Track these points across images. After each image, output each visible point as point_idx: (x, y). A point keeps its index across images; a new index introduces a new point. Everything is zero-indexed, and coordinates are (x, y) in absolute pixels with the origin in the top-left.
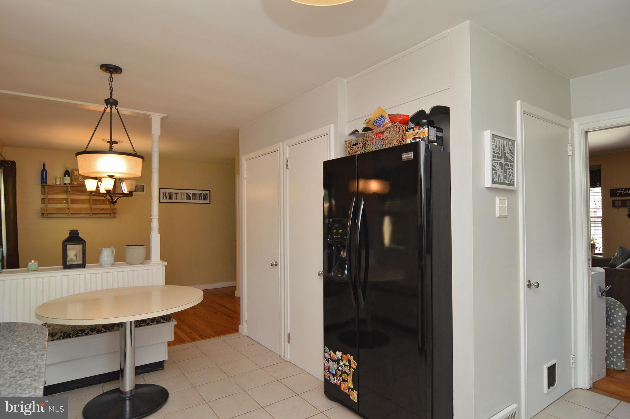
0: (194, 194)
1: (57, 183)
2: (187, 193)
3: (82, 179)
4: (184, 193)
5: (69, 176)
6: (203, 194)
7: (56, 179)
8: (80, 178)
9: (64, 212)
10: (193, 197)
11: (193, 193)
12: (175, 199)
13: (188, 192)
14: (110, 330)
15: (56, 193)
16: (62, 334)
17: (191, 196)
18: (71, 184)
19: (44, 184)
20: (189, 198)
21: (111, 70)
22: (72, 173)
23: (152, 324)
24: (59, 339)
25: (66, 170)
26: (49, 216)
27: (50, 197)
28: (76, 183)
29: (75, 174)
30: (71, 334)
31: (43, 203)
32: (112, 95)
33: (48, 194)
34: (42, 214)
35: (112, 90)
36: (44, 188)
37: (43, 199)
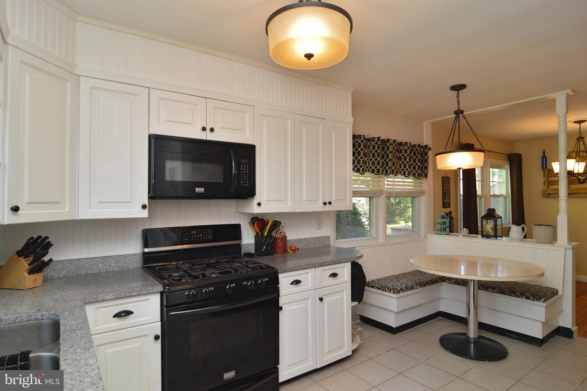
1: (551, 167)
14: (486, 290)
15: (556, 176)
16: (455, 281)
19: (544, 168)
21: (458, 88)
23: (521, 297)
24: (452, 283)
26: (550, 196)
27: (550, 179)
30: (460, 282)
31: (544, 185)
32: (459, 107)
33: (549, 177)
34: (544, 194)
35: (459, 103)
36: (544, 172)
37: (544, 181)
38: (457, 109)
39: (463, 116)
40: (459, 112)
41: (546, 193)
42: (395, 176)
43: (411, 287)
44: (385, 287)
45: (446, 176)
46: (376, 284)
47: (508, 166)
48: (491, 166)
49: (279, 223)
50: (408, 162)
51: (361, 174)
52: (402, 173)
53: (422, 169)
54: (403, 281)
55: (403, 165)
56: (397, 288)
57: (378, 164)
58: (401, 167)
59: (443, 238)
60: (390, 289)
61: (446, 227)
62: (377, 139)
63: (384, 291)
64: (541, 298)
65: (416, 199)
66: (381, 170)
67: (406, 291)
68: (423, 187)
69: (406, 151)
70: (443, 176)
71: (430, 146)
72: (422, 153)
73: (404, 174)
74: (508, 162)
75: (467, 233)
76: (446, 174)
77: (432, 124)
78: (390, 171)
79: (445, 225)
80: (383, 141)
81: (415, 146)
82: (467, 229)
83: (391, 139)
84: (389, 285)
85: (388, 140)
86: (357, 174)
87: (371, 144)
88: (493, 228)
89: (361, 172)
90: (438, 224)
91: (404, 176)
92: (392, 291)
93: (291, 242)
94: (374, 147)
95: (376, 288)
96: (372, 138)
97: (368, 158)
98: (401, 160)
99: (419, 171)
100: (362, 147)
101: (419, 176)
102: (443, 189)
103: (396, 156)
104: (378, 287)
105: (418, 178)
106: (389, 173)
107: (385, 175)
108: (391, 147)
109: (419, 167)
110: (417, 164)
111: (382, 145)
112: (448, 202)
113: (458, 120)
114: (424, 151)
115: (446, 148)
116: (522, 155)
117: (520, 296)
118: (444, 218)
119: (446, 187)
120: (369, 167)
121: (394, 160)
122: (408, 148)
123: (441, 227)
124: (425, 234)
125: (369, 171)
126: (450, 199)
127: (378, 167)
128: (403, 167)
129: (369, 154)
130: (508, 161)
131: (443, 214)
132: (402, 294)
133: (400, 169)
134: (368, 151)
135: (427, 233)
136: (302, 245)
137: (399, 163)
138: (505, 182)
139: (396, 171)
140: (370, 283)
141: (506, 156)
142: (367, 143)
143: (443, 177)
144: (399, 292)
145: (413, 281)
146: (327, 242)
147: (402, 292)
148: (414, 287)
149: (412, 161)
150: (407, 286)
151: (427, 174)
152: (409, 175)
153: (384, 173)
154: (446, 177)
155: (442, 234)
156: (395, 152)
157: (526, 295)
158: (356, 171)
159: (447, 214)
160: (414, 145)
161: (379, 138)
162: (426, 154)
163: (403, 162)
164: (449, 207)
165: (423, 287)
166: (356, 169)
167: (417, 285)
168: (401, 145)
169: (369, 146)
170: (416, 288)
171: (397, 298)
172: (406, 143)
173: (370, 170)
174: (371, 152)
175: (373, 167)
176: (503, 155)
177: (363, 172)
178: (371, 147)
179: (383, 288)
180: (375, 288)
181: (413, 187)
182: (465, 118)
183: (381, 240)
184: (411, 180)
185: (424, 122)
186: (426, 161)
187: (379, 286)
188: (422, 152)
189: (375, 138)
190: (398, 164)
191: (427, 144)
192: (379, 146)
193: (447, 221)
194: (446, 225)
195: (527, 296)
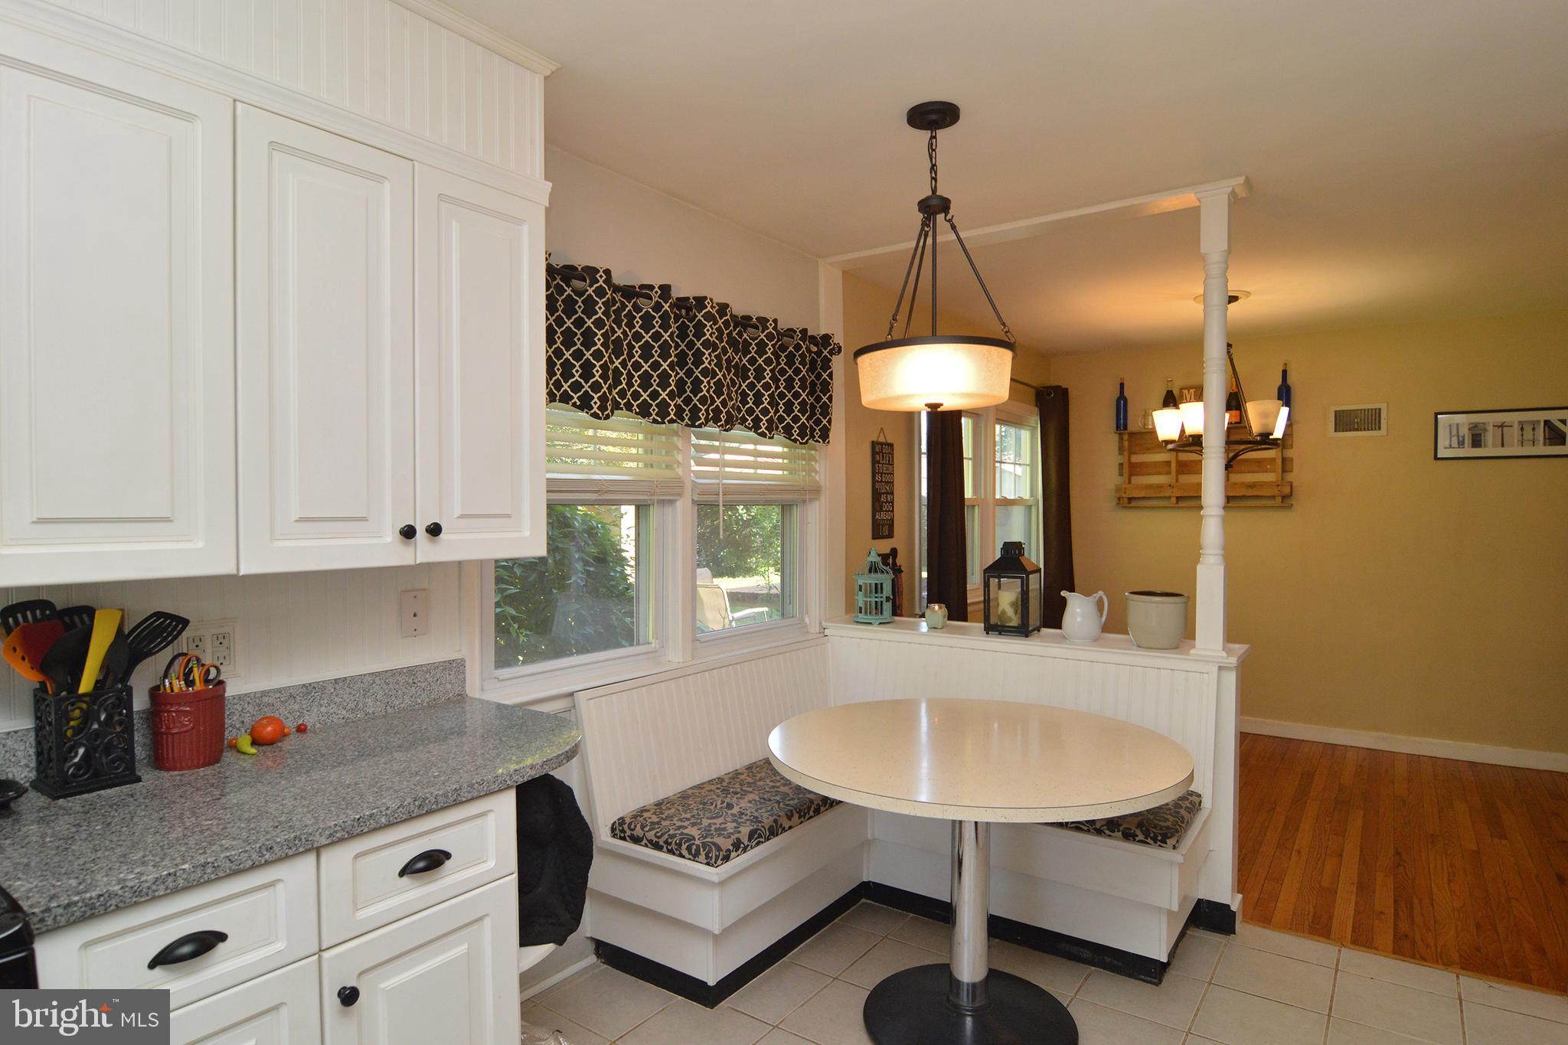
1: (1148, 425)
2: (1546, 422)
7: (1145, 416)
9: (1161, 495)
12: (1494, 446)
15: (1149, 449)
17: (1563, 429)
19: (1122, 430)
20: (1555, 439)
21: (934, 117)
23: (1109, 833)
25: (1168, 391)
26: (1134, 504)
27: (1135, 459)
29: (1186, 399)
31: (1121, 474)
32: (936, 187)
33: (1131, 453)
34: (1119, 499)
35: (936, 173)
36: (1121, 439)
37: (1121, 464)
38: (930, 193)
39: (950, 221)
40: (934, 202)
41: (1124, 495)
42: (725, 430)
43: (771, 827)
44: (677, 839)
45: (882, 440)
46: (647, 829)
47: (1035, 421)
48: (997, 419)
49: (176, 627)
50: (767, 387)
51: (595, 416)
52: (749, 421)
53: (813, 414)
54: (744, 804)
55: (751, 396)
56: (719, 841)
57: (664, 384)
58: (744, 402)
59: (872, 635)
60: (694, 847)
61: (882, 602)
62: (659, 292)
63: (674, 854)
64: (1169, 835)
65: (796, 512)
66: (672, 407)
67: (752, 848)
68: (816, 472)
69: (761, 348)
70: (875, 440)
71: (838, 339)
72: (813, 362)
73: (756, 427)
74: (1036, 410)
75: (944, 617)
76: (882, 434)
77: (843, 272)
78: (707, 410)
79: (879, 595)
80: (682, 303)
81: (790, 332)
82: (944, 605)
83: (711, 300)
84: (694, 832)
85: (701, 301)
86: (583, 415)
87: (637, 309)
88: (1017, 603)
89: (595, 409)
90: (860, 590)
91: (755, 432)
92: (702, 857)
93: (266, 699)
94: (647, 320)
95: (646, 846)
96: (642, 287)
97: (624, 360)
98: (745, 378)
99: (803, 419)
100: (600, 314)
101: (802, 435)
102: (874, 482)
103: (729, 361)
104: (655, 839)
105: (800, 443)
106: (703, 420)
107: (687, 425)
108: (711, 326)
109: (803, 404)
110: (796, 395)
111: (677, 318)
112: (887, 520)
113: (930, 233)
114: (819, 353)
115: (891, 327)
116: (1070, 391)
117: (1106, 831)
118: (876, 571)
119: (882, 474)
120: (629, 394)
121: (720, 375)
122: (770, 337)
123: (869, 599)
124: (820, 623)
125: (629, 407)
126: (893, 511)
127: (664, 395)
128: (751, 402)
129: (631, 347)
130: (1037, 406)
131: (874, 558)
132: (738, 862)
133: (744, 410)
134: (624, 333)
135: (826, 620)
136: (323, 709)
137: (739, 388)
138: (1027, 465)
139: (728, 413)
140: (626, 827)
141: (1033, 391)
142: (622, 303)
143: (874, 444)
144: (727, 859)
145: (778, 802)
146: (449, 686)
147: (739, 852)
148: (781, 825)
149: (782, 384)
150: (755, 827)
151: (829, 430)
152: (769, 429)
153: (687, 418)
154: (881, 444)
155: (871, 623)
156: (724, 348)
157: (1125, 826)
158: (578, 403)
159: (884, 557)
160: (788, 330)
161: (665, 290)
162: (826, 364)
163: (751, 386)
164: (891, 535)
165: (811, 817)
166: (575, 396)
167: (789, 818)
168: (745, 327)
169: (631, 318)
170: (787, 828)
171: (722, 883)
172: (763, 321)
173: (635, 404)
174: (637, 337)
175: (645, 396)
176: (1026, 387)
177: (603, 408)
178: (638, 319)
179: (670, 844)
180: (643, 843)
181: (785, 472)
182: (955, 227)
183: (676, 656)
184: (779, 449)
185: (820, 260)
186: (826, 387)
187: (659, 838)
188: (813, 357)
189: (651, 287)
190: (736, 392)
191: (829, 333)
192: (665, 318)
193: (886, 579)
194: (882, 593)
195: (1125, 828)
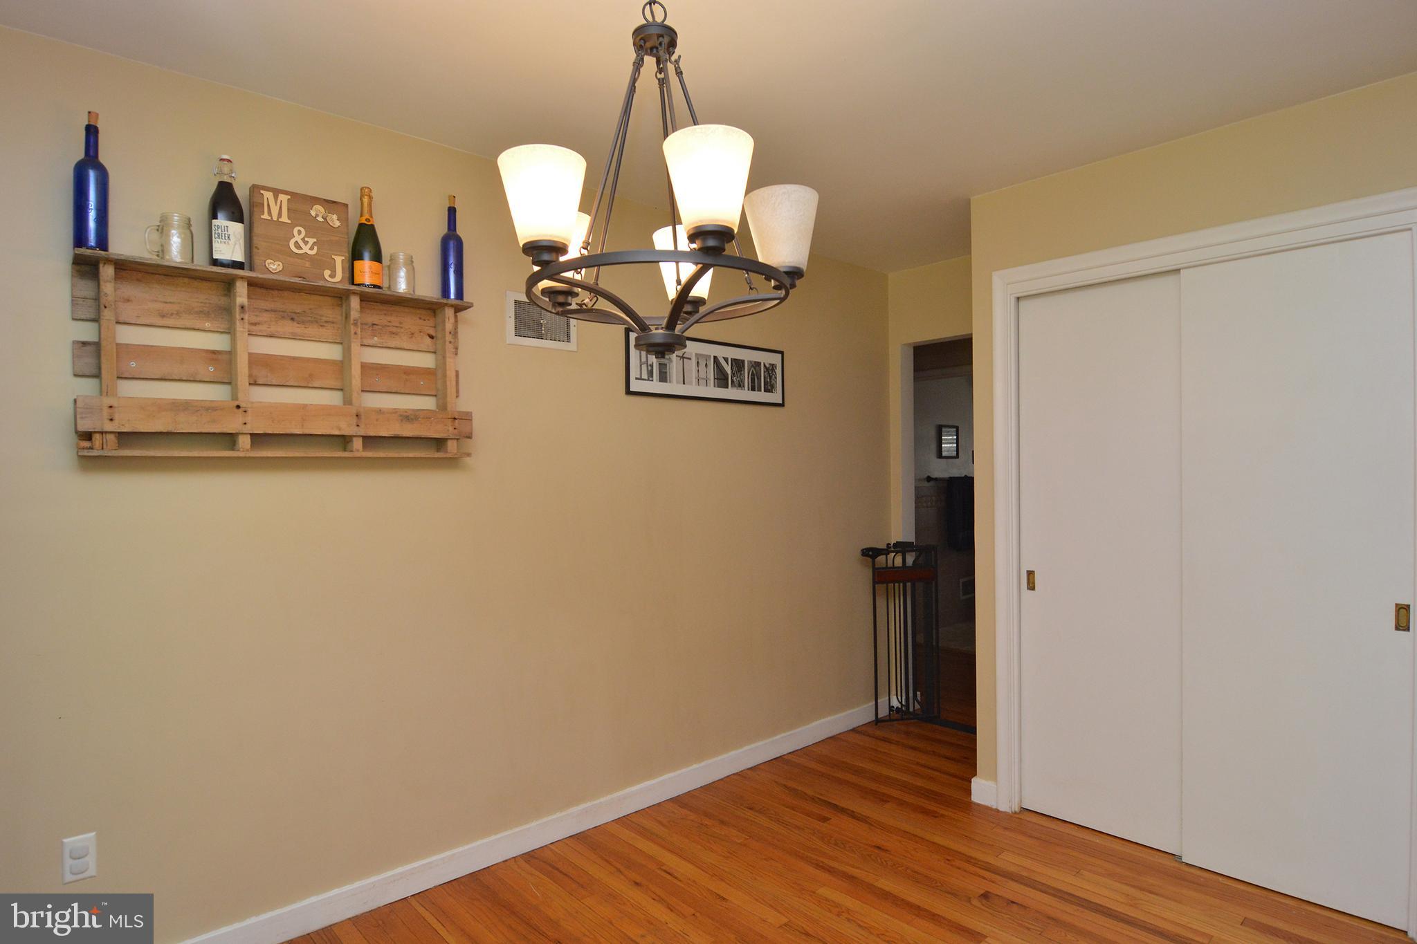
0: (738, 364)
1: (170, 253)
2: (715, 357)
3: (306, 243)
4: (707, 357)
5: (237, 216)
6: (765, 365)
7: (162, 229)
8: (298, 238)
9: (216, 427)
10: (733, 375)
11: (735, 360)
12: (678, 382)
13: (721, 352)
15: (165, 314)
17: (728, 369)
18: (246, 266)
19: (91, 248)
20: (722, 380)
22: (256, 204)
25: (220, 184)
27: (131, 336)
28: (275, 266)
29: (270, 213)
34: (90, 434)
